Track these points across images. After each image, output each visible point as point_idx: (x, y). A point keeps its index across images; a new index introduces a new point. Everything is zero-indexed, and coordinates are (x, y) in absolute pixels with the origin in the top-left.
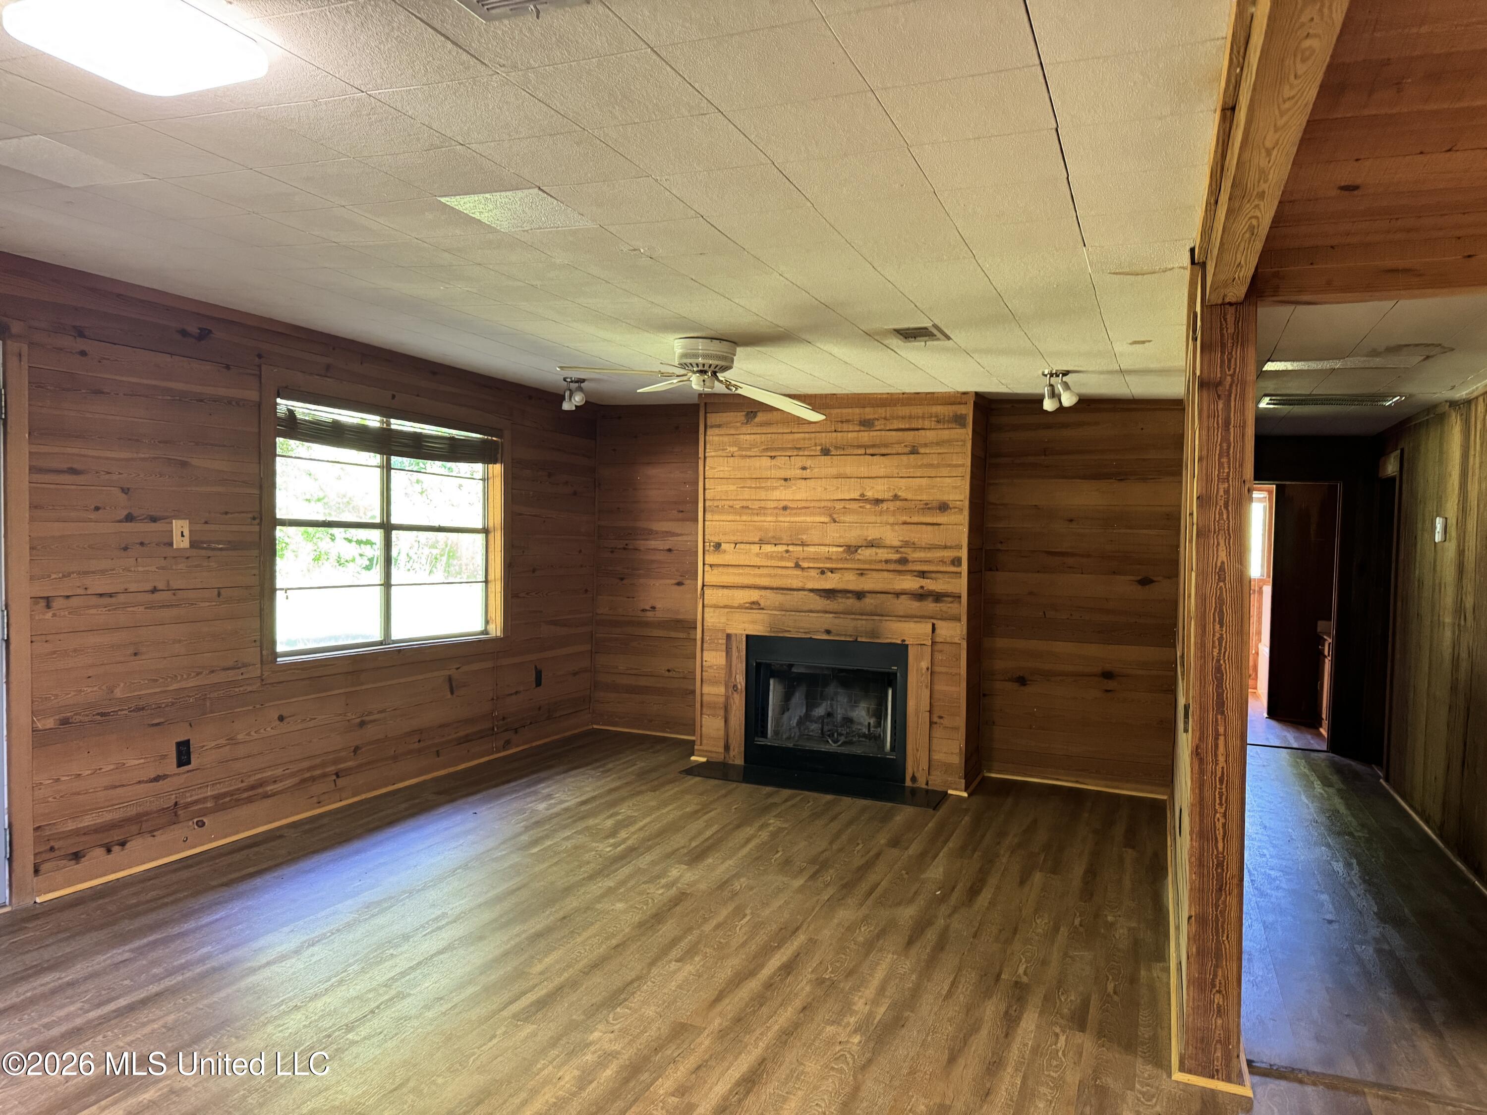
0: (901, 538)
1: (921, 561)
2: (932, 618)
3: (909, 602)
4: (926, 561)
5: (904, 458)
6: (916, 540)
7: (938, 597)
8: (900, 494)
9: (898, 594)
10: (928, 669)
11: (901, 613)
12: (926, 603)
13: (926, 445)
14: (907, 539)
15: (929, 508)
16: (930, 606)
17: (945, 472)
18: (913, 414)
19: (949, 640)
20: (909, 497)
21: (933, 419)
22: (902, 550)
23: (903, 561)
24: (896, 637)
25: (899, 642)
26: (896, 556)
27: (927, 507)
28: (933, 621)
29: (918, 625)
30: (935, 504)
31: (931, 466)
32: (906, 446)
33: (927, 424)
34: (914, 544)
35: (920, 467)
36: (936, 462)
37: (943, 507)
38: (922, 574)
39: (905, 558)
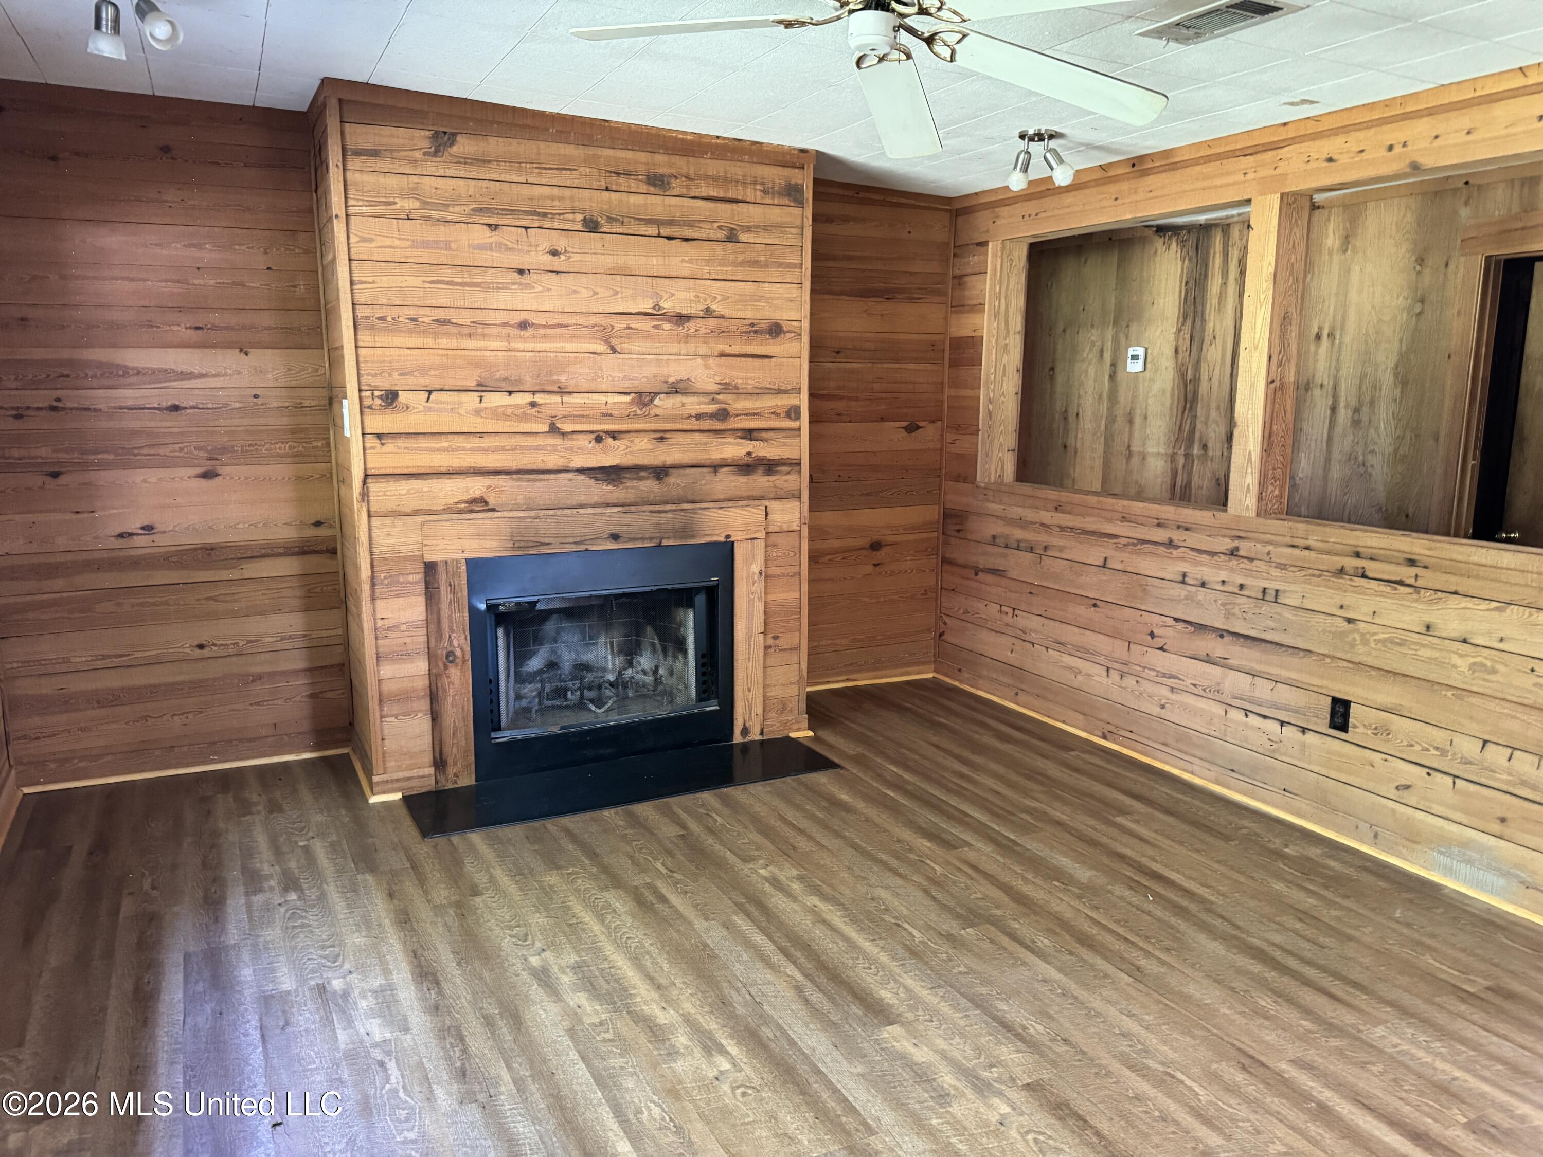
0: (718, 379)
1: (746, 415)
2: (763, 498)
3: (733, 478)
4: (754, 414)
5: (718, 247)
6: (740, 381)
7: (770, 466)
8: (714, 307)
9: (716, 467)
10: (761, 573)
11: (722, 497)
12: (755, 477)
13: (748, 229)
14: (727, 381)
15: (755, 332)
16: (760, 481)
17: (774, 274)
18: (729, 175)
19: (785, 528)
20: (727, 312)
21: (758, 187)
22: (720, 397)
23: (723, 415)
24: (717, 532)
25: (722, 539)
26: (712, 408)
27: (754, 330)
28: (766, 503)
29: (747, 511)
30: (764, 325)
31: (755, 263)
32: (720, 228)
33: (750, 194)
34: (736, 388)
35: (743, 264)
36: (762, 258)
37: (775, 330)
38: (749, 434)
39: (725, 410)
